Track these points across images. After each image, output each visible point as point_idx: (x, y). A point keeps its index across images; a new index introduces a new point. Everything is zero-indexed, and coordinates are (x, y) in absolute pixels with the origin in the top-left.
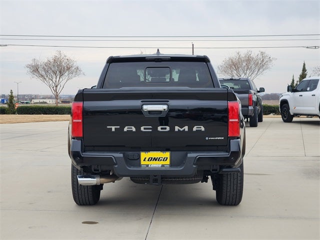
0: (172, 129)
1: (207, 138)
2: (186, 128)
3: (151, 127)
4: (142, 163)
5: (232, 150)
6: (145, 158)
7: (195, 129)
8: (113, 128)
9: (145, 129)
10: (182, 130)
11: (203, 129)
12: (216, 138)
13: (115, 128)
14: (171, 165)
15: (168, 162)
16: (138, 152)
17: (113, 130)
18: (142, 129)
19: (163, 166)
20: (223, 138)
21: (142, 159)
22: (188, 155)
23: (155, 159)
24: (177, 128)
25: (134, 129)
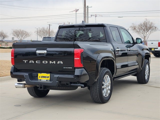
0: (49, 62)
1: (64, 68)
2: (54, 62)
3: (40, 61)
4: (39, 78)
5: (75, 74)
6: (40, 76)
7: (58, 63)
8: (25, 61)
9: (38, 62)
10: (52, 63)
11: (62, 63)
12: (69, 68)
13: (26, 62)
14: (50, 80)
15: (49, 79)
16: (37, 73)
17: (25, 62)
18: (36, 62)
19: (47, 80)
20: (72, 68)
21: (39, 76)
22: (55, 76)
23: (44, 77)
24: (51, 62)
25: (33, 62)
